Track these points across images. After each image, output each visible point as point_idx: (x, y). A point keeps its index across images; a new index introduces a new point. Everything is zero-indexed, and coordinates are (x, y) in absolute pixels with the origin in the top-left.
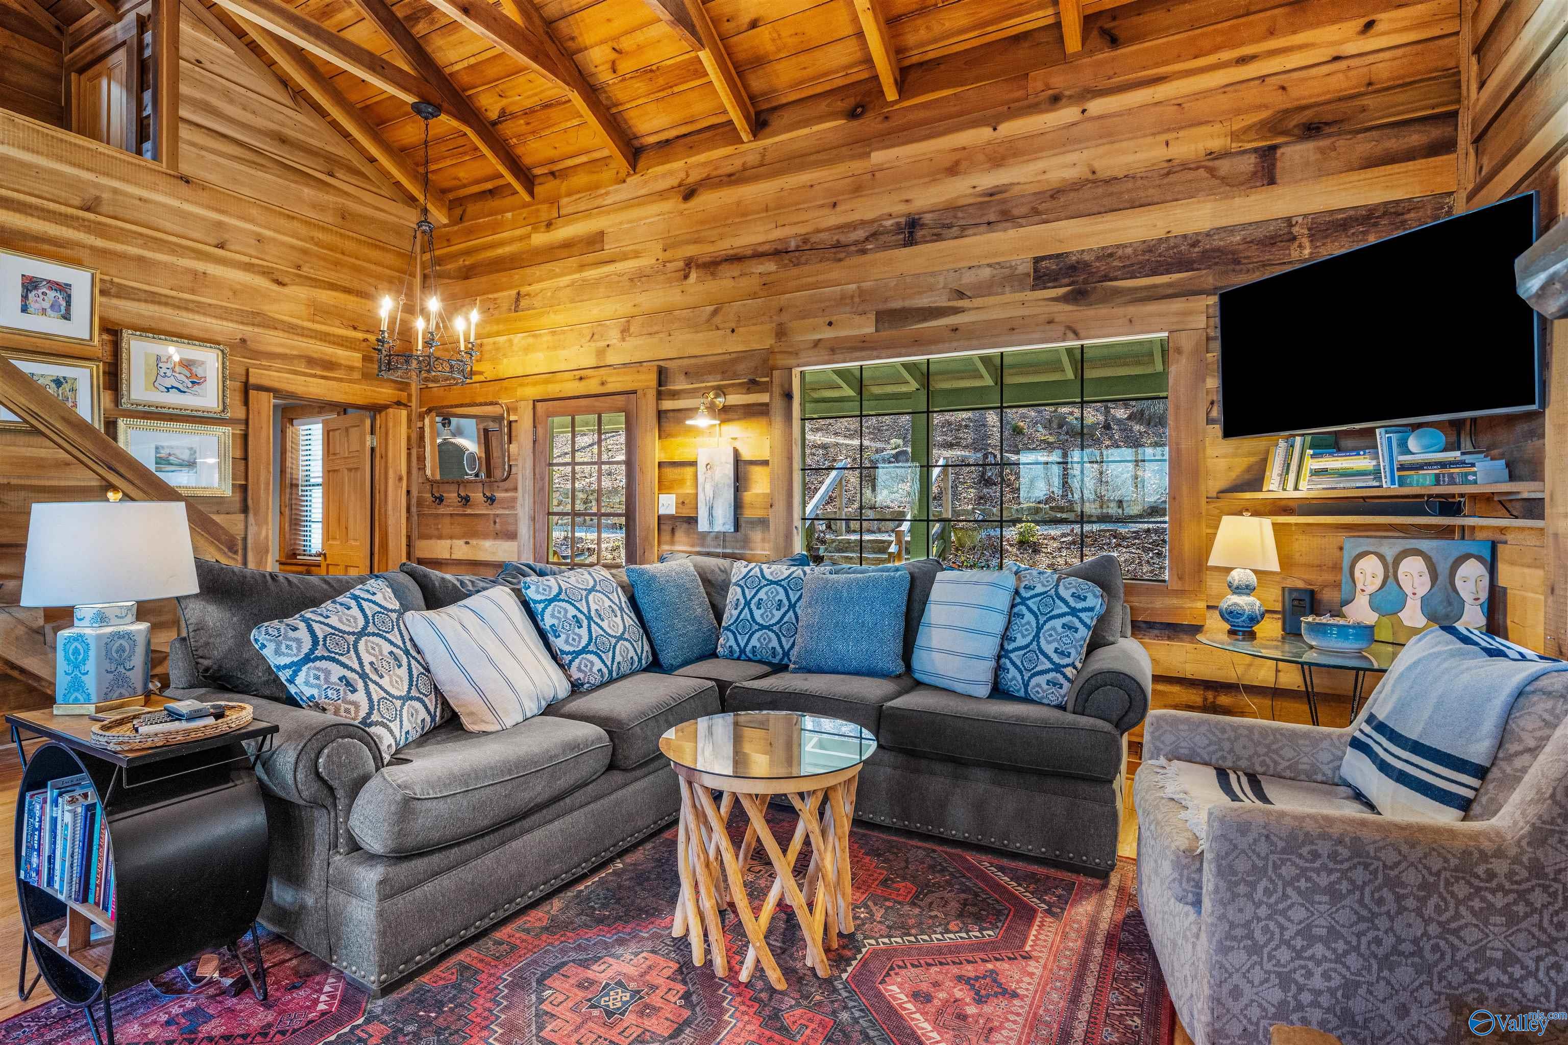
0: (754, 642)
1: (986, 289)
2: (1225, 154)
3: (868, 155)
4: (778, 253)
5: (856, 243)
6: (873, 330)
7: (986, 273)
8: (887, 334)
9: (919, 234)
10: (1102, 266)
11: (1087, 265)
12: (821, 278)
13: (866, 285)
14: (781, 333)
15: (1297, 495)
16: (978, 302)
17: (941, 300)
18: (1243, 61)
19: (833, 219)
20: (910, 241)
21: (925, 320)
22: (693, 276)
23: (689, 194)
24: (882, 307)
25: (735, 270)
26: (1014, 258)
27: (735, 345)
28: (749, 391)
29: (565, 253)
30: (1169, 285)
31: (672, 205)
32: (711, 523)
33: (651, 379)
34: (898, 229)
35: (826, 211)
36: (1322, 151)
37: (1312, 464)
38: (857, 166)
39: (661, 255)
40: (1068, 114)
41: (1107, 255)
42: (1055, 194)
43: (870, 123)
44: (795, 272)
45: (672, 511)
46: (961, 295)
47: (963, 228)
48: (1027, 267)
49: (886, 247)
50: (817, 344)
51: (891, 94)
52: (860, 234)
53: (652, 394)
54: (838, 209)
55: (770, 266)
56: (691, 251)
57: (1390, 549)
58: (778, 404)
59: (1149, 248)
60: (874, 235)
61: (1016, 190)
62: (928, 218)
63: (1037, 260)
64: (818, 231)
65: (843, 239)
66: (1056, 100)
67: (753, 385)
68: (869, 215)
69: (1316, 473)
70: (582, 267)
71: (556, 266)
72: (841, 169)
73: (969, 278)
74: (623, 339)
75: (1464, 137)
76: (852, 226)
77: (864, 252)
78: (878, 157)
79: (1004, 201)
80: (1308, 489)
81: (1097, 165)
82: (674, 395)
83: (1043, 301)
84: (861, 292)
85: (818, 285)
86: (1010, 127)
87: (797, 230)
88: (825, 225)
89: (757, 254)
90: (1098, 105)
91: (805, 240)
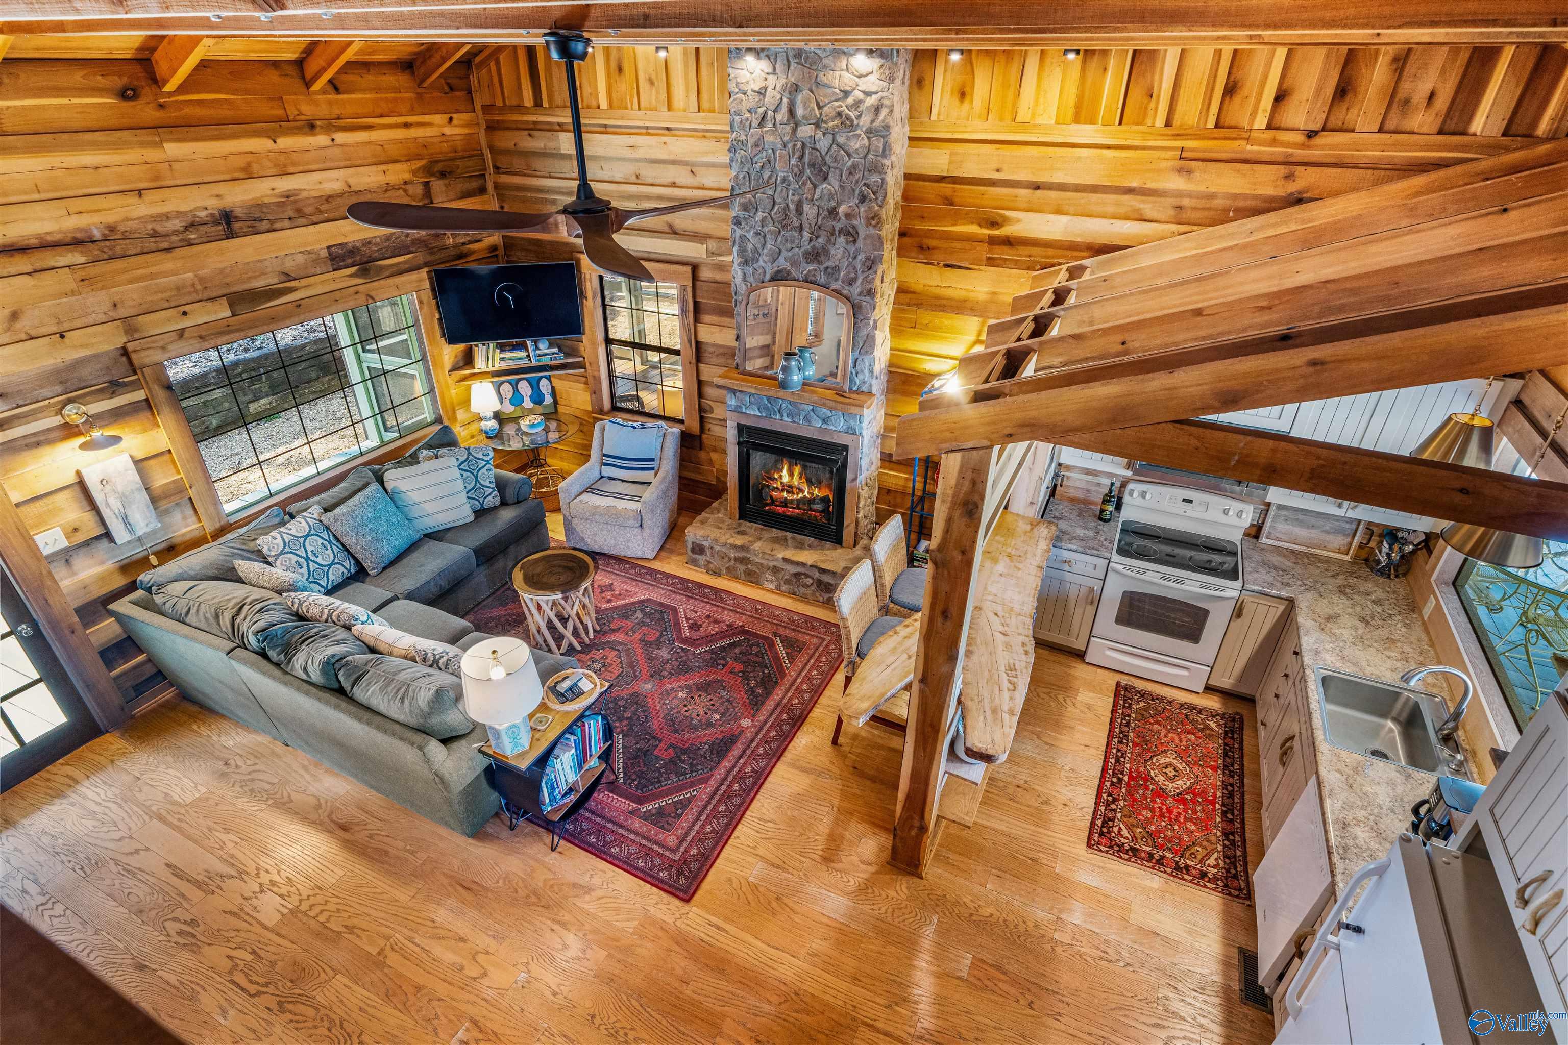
1: (304, 272)
2: (412, 183)
3: (159, 145)
4: (80, 242)
5: (175, 234)
6: (229, 314)
7: (300, 258)
8: (243, 316)
9: (236, 226)
11: (359, 249)
12: (153, 269)
13: (204, 272)
14: (130, 329)
15: (493, 369)
16: (304, 282)
17: (274, 282)
19: (142, 209)
20: (230, 234)
21: (270, 300)
24: (228, 291)
26: (317, 247)
27: (69, 353)
28: (113, 394)
30: (405, 262)
32: (131, 531)
34: (215, 220)
35: (132, 199)
37: (498, 354)
38: (151, 154)
40: (322, 139)
42: (328, 198)
43: (144, 110)
44: (116, 264)
45: (64, 543)
46: (288, 277)
47: (271, 222)
48: (324, 253)
49: (211, 239)
50: (181, 333)
52: (176, 224)
54: (146, 198)
55: (75, 258)
58: (158, 398)
60: (193, 225)
61: (304, 195)
62: (239, 212)
63: (329, 248)
64: (128, 219)
65: (159, 228)
66: (311, 127)
67: (114, 387)
68: (184, 208)
69: (502, 359)
72: (129, 155)
73: (289, 265)
76: (167, 217)
77: (191, 243)
78: (172, 149)
79: (296, 202)
80: (498, 366)
81: (351, 181)
83: (344, 277)
84: (201, 280)
85: (152, 276)
86: (286, 142)
87: (96, 219)
88: (135, 215)
89: (46, 245)
90: (340, 137)
91: (112, 229)
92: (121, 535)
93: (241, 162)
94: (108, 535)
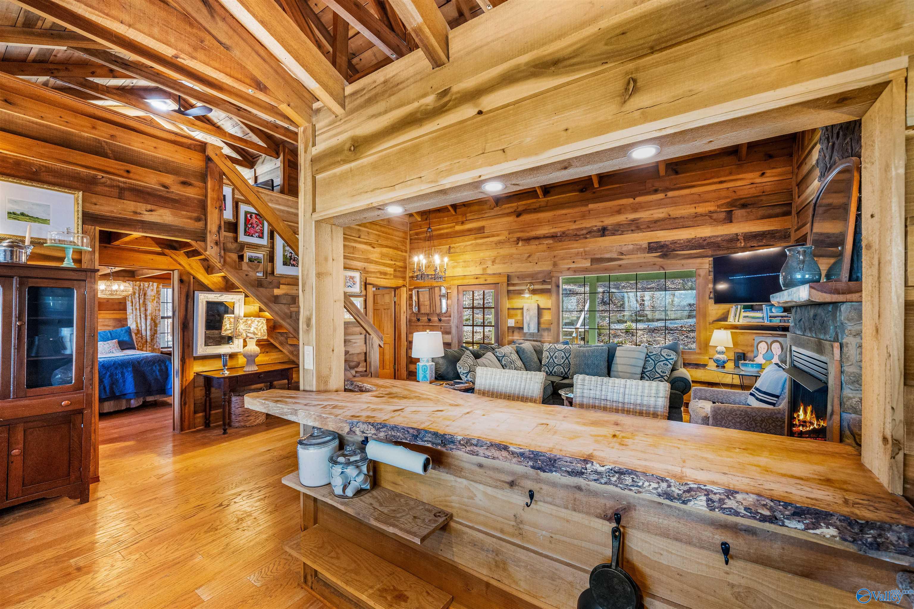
0: (555, 369)
1: (631, 252)
2: (715, 212)
3: (587, 205)
4: (553, 237)
5: (583, 235)
6: (590, 265)
7: (631, 247)
8: (595, 266)
9: (607, 233)
10: (673, 246)
11: (667, 245)
12: (570, 246)
13: (587, 249)
14: (555, 265)
15: (738, 323)
16: (628, 257)
17: (615, 256)
18: (721, 182)
19: (574, 226)
20: (603, 235)
21: (609, 262)
22: (520, 244)
23: (519, 215)
24: (593, 257)
25: (537, 242)
26: (641, 243)
27: (537, 268)
28: (543, 284)
29: (469, 233)
30: (696, 253)
31: (512, 219)
32: (529, 330)
33: (505, 279)
34: (599, 230)
35: (571, 224)
36: (748, 212)
37: (743, 314)
38: (584, 209)
39: (507, 236)
40: (661, 196)
41: (674, 242)
42: (656, 222)
43: (588, 194)
44: (560, 244)
45: (513, 325)
46: (622, 254)
47: (623, 231)
48: (646, 246)
49: (595, 237)
50: (569, 269)
51: (596, 185)
52: (584, 232)
53: (505, 285)
54: (577, 223)
55: (550, 241)
56: (519, 235)
57: (769, 340)
58: (554, 289)
59: (689, 241)
60: (590, 232)
61: (642, 220)
62: (609, 227)
63: (649, 243)
64: (569, 230)
65: (578, 233)
66: (656, 191)
67: (544, 282)
68: (588, 226)
69: (745, 317)
70: (476, 239)
71: (466, 238)
72: (577, 210)
73: (625, 249)
74: (493, 265)
75: (794, 212)
76: (581, 229)
77: (586, 238)
78: (591, 206)
79: (637, 223)
80: (742, 322)
81: (671, 213)
82: (514, 285)
83: (651, 257)
84: (585, 251)
85: (569, 249)
86: (639, 199)
87: (560, 229)
88: (571, 228)
89: (545, 237)
90: (670, 194)
91: (564, 233)
92: (526, 330)
93: (617, 209)
94: (522, 328)
